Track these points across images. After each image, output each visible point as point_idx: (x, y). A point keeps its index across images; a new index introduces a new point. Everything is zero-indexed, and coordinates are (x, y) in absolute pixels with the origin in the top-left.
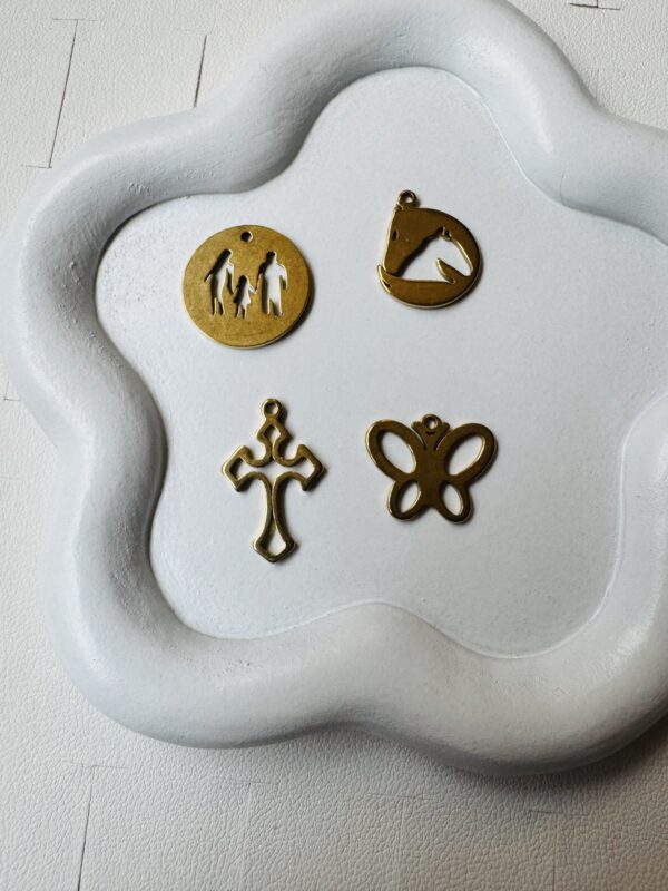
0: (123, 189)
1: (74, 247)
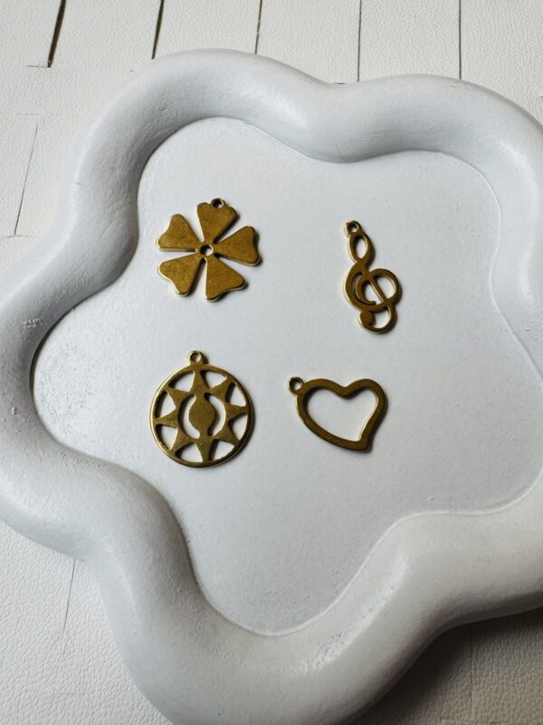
0: (21, 330)
1: (8, 396)
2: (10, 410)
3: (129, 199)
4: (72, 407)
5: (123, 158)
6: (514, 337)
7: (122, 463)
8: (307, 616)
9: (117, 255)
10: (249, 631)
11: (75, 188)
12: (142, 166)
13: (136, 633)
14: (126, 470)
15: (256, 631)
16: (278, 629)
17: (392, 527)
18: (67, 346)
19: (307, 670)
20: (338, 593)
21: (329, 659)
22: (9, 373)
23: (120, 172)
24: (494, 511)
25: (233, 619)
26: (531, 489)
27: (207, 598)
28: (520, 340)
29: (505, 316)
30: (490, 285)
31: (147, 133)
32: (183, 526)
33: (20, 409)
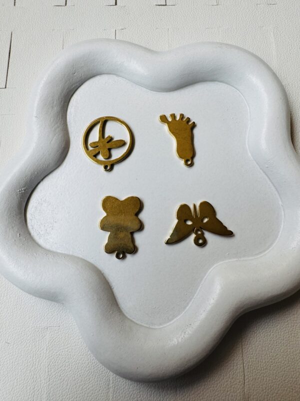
1: (14, 228)
2: (17, 235)
3: (62, 122)
4: (48, 230)
5: (57, 101)
6: (261, 171)
7: (76, 254)
8: (174, 317)
9: (60, 151)
10: (147, 327)
11: (34, 119)
12: (67, 104)
13: (93, 335)
14: (78, 258)
15: (151, 327)
16: (160, 324)
17: (210, 270)
18: (41, 199)
19: (177, 342)
20: (188, 304)
21: (186, 336)
22: (14, 216)
23: (56, 109)
24: (258, 257)
25: (139, 323)
26: (275, 244)
27: (125, 314)
28: (264, 172)
29: (256, 161)
30: (247, 146)
31: (67, 86)
32: (109, 281)
33: (22, 233)
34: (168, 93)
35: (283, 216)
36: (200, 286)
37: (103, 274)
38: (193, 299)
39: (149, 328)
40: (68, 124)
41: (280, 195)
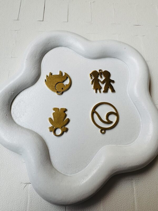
0: (9, 95)
1: (4, 111)
2: (4, 115)
3: (39, 64)
4: (21, 115)
5: (38, 54)
6: (133, 103)
7: (33, 130)
8: (79, 171)
9: (35, 78)
10: (64, 174)
11: (25, 60)
13: (34, 173)
14: (34, 132)
16: (71, 174)
17: (101, 149)
18: (21, 100)
19: (78, 184)
20: (87, 165)
21: (85, 181)
22: (5, 105)
23: (37, 58)
24: (127, 146)
25: (60, 171)
26: (136, 140)
27: (53, 165)
29: (131, 98)
30: (127, 90)
31: (44, 49)
32: (48, 147)
33: (7, 115)
34: (92, 60)
35: (142, 127)
36: (95, 156)
37: (45, 142)
38: (90, 163)
39: (65, 175)
40: (42, 66)
41: (141, 117)
